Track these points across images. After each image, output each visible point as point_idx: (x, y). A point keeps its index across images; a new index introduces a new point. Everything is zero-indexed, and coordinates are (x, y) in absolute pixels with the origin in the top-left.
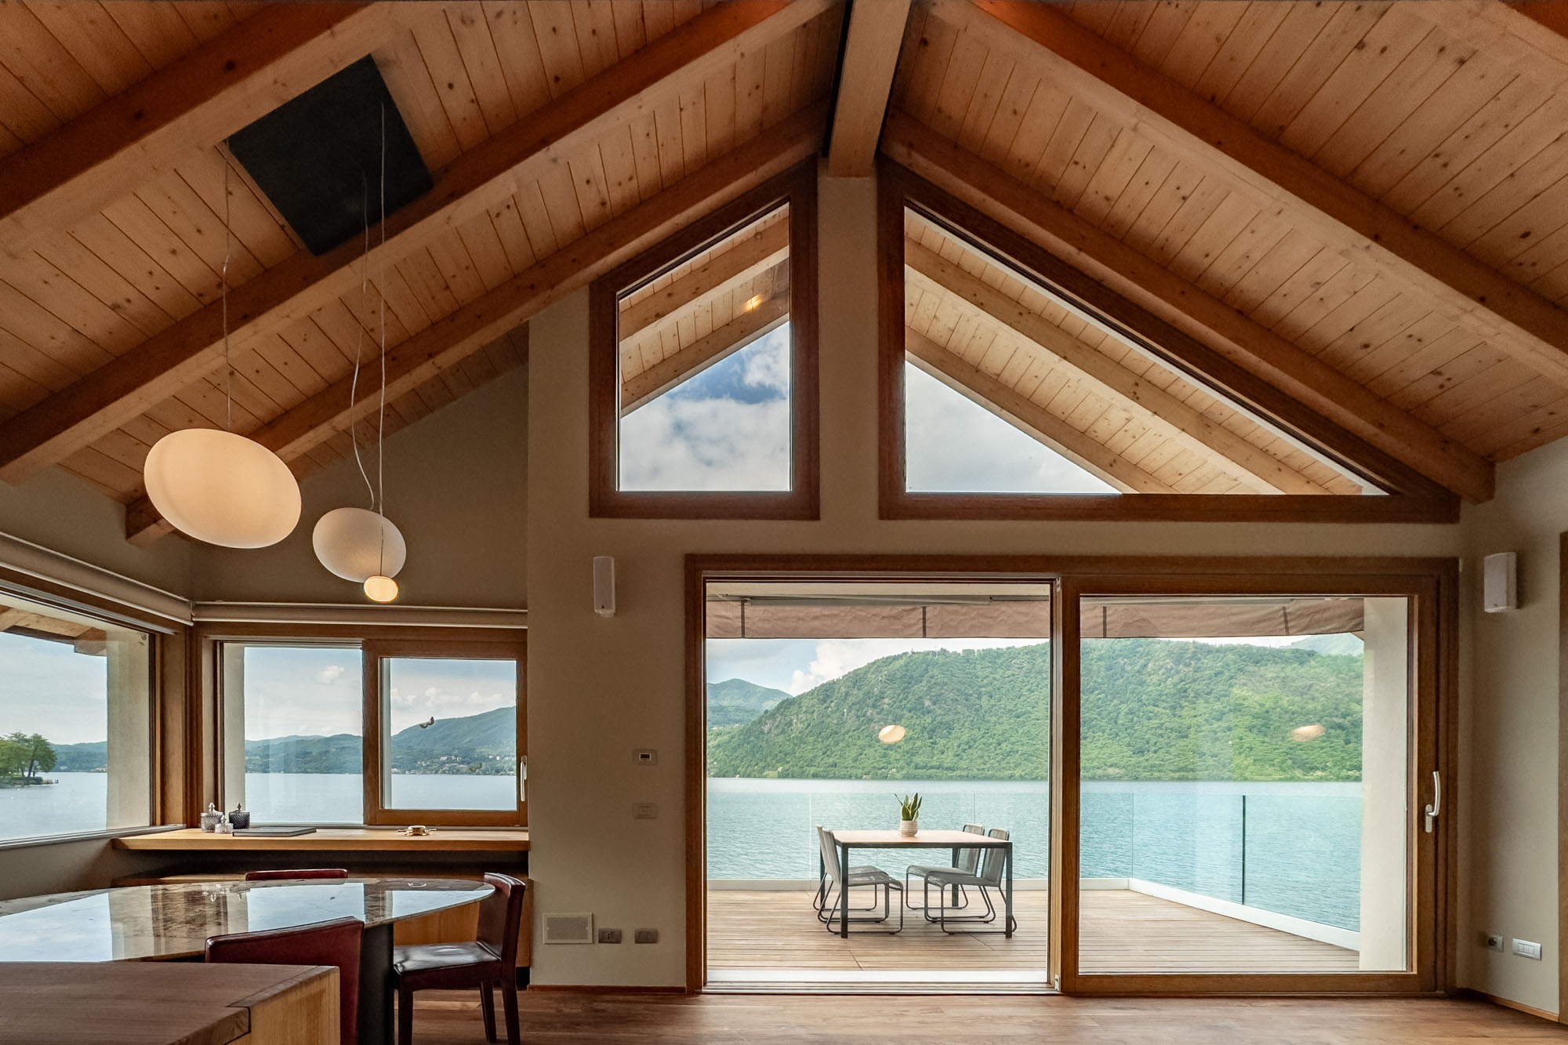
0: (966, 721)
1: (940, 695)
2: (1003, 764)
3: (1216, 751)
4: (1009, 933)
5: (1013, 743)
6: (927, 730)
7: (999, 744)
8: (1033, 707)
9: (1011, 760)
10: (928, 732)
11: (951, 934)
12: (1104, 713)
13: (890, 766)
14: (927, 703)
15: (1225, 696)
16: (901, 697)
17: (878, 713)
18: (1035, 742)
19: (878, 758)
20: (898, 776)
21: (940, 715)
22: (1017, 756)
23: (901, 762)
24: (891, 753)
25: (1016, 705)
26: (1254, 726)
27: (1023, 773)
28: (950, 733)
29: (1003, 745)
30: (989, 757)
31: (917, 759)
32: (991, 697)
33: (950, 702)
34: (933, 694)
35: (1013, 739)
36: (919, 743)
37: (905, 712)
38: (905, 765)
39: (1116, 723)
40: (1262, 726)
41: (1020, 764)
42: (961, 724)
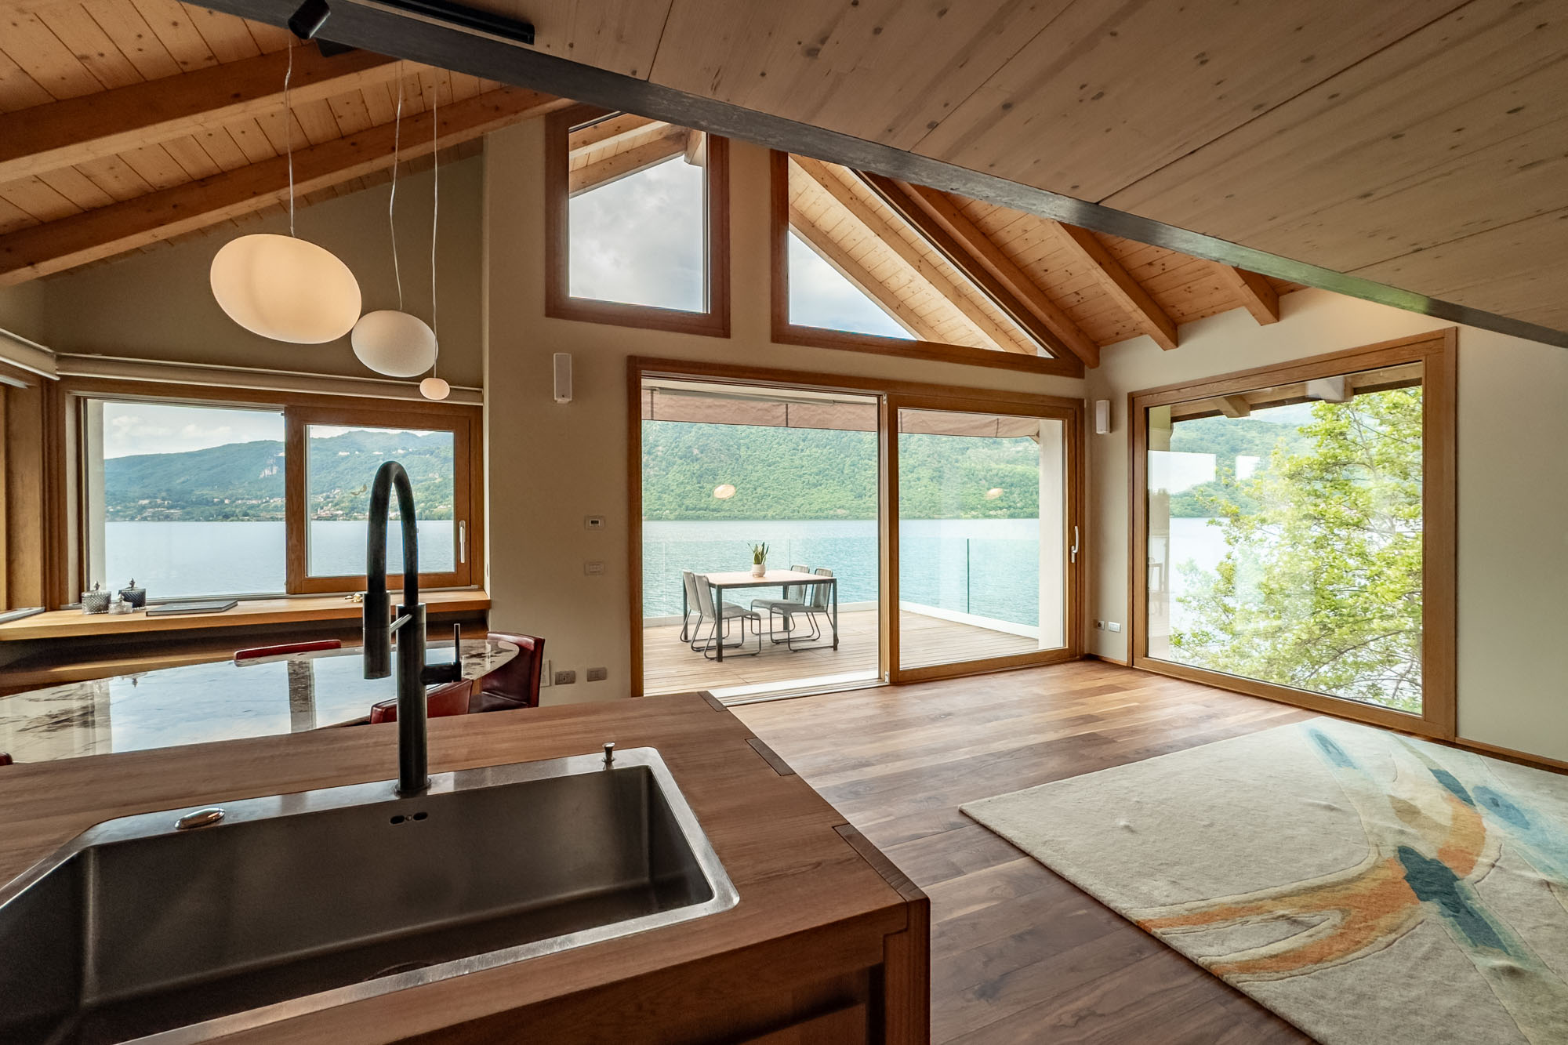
0: (728, 469)
1: (706, 445)
2: (759, 506)
3: (910, 496)
4: (835, 648)
5: (766, 489)
6: (696, 475)
7: (755, 489)
8: (782, 458)
9: (765, 502)
10: (697, 477)
11: (795, 651)
12: (834, 465)
13: (664, 508)
14: (696, 452)
15: (915, 453)
16: (673, 445)
17: (654, 460)
18: (783, 488)
19: (653, 501)
20: (672, 516)
21: (706, 463)
22: (769, 499)
23: (674, 504)
24: (665, 496)
25: (768, 456)
26: (934, 477)
27: (774, 514)
28: (715, 479)
29: (758, 490)
30: (747, 499)
31: (687, 502)
32: (748, 448)
33: (715, 452)
34: (700, 444)
35: (766, 485)
36: (689, 488)
37: (677, 459)
38: (677, 507)
39: (842, 472)
40: (939, 477)
41: (772, 506)
42: (724, 471)
